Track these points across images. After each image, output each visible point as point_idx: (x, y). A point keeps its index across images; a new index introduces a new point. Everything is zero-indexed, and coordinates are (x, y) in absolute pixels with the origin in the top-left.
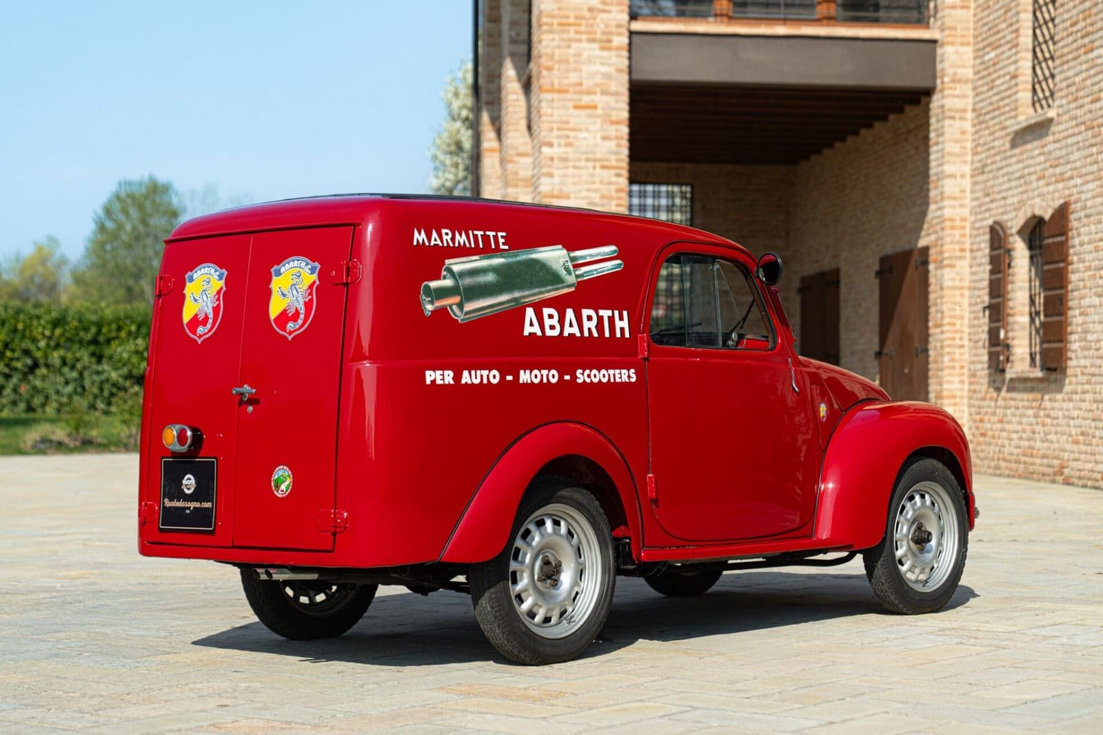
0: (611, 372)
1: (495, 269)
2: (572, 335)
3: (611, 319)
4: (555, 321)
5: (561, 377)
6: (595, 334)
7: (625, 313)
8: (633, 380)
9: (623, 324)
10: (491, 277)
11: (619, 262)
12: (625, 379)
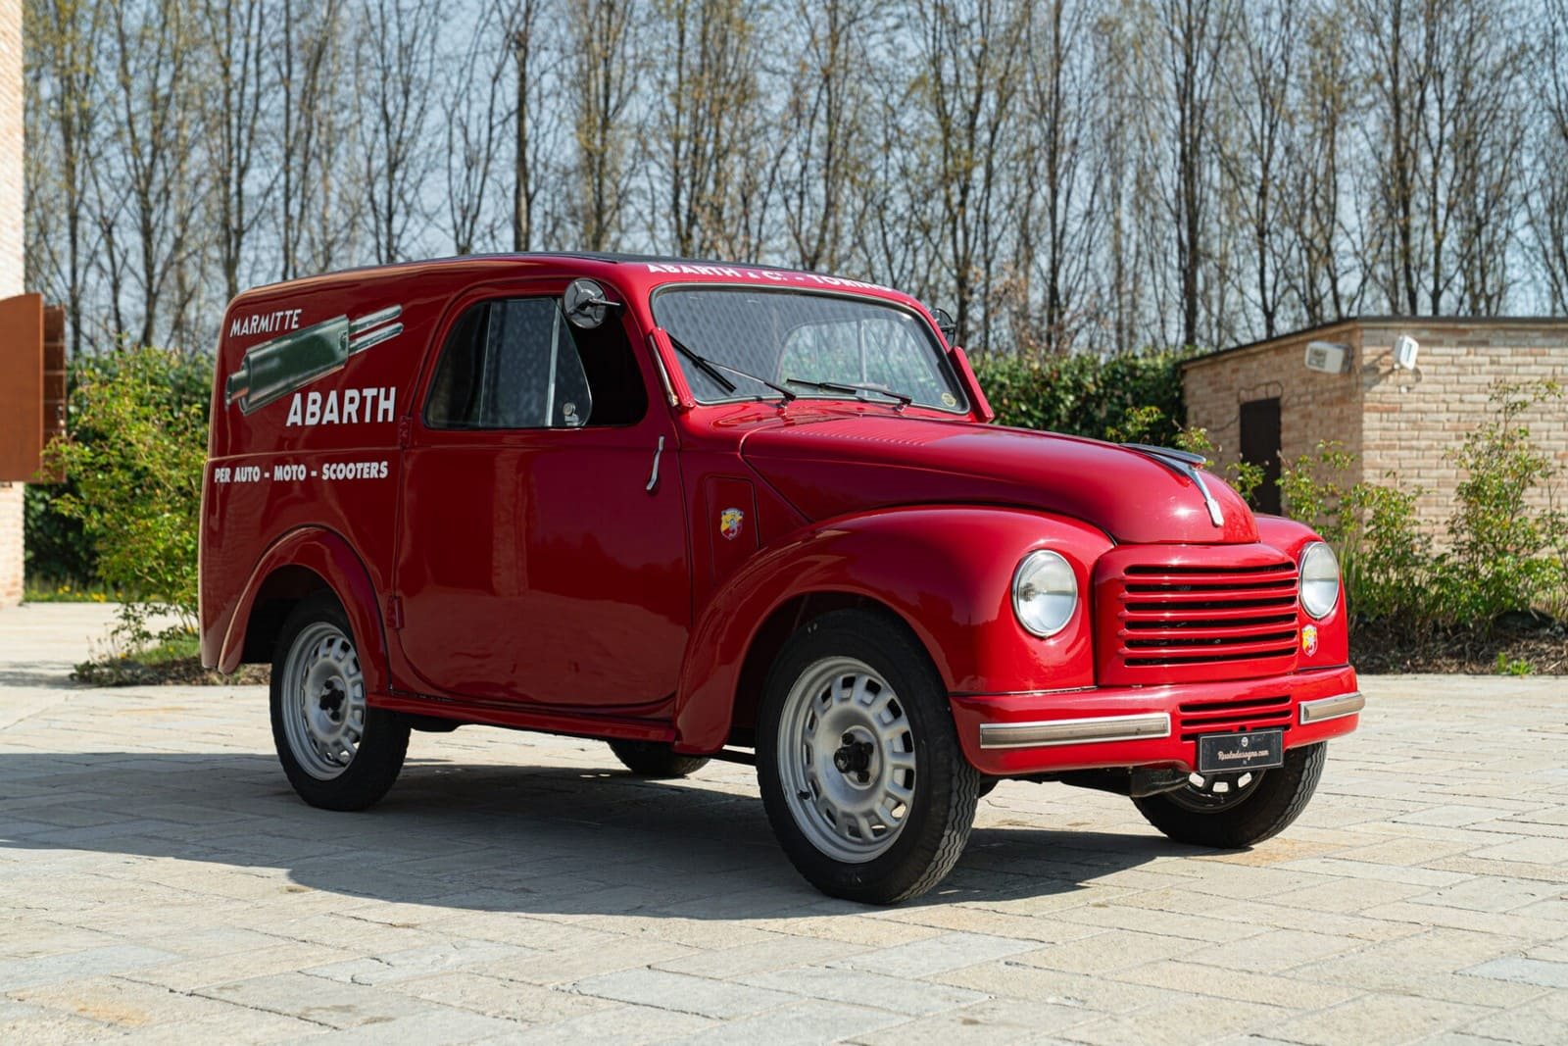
0: (359, 466)
1: (279, 353)
2: (330, 423)
3: (375, 400)
4: (316, 409)
5: (308, 474)
6: (355, 420)
7: (393, 390)
8: (383, 476)
9: (388, 405)
10: (275, 363)
11: (399, 325)
12: (374, 474)
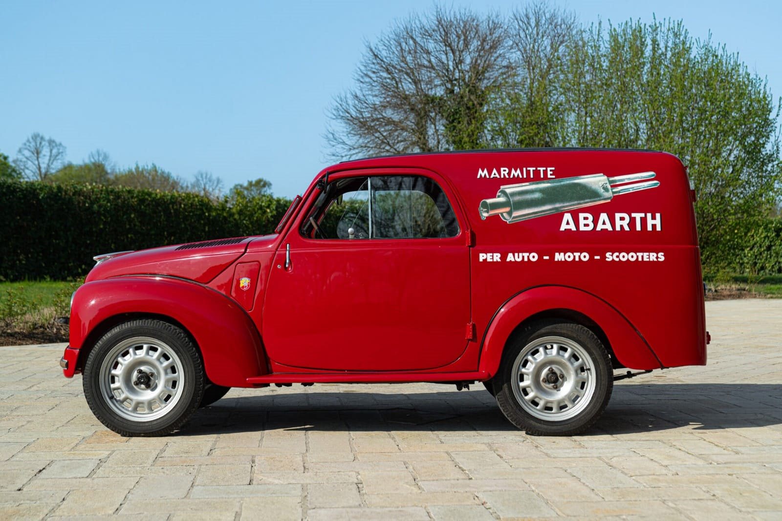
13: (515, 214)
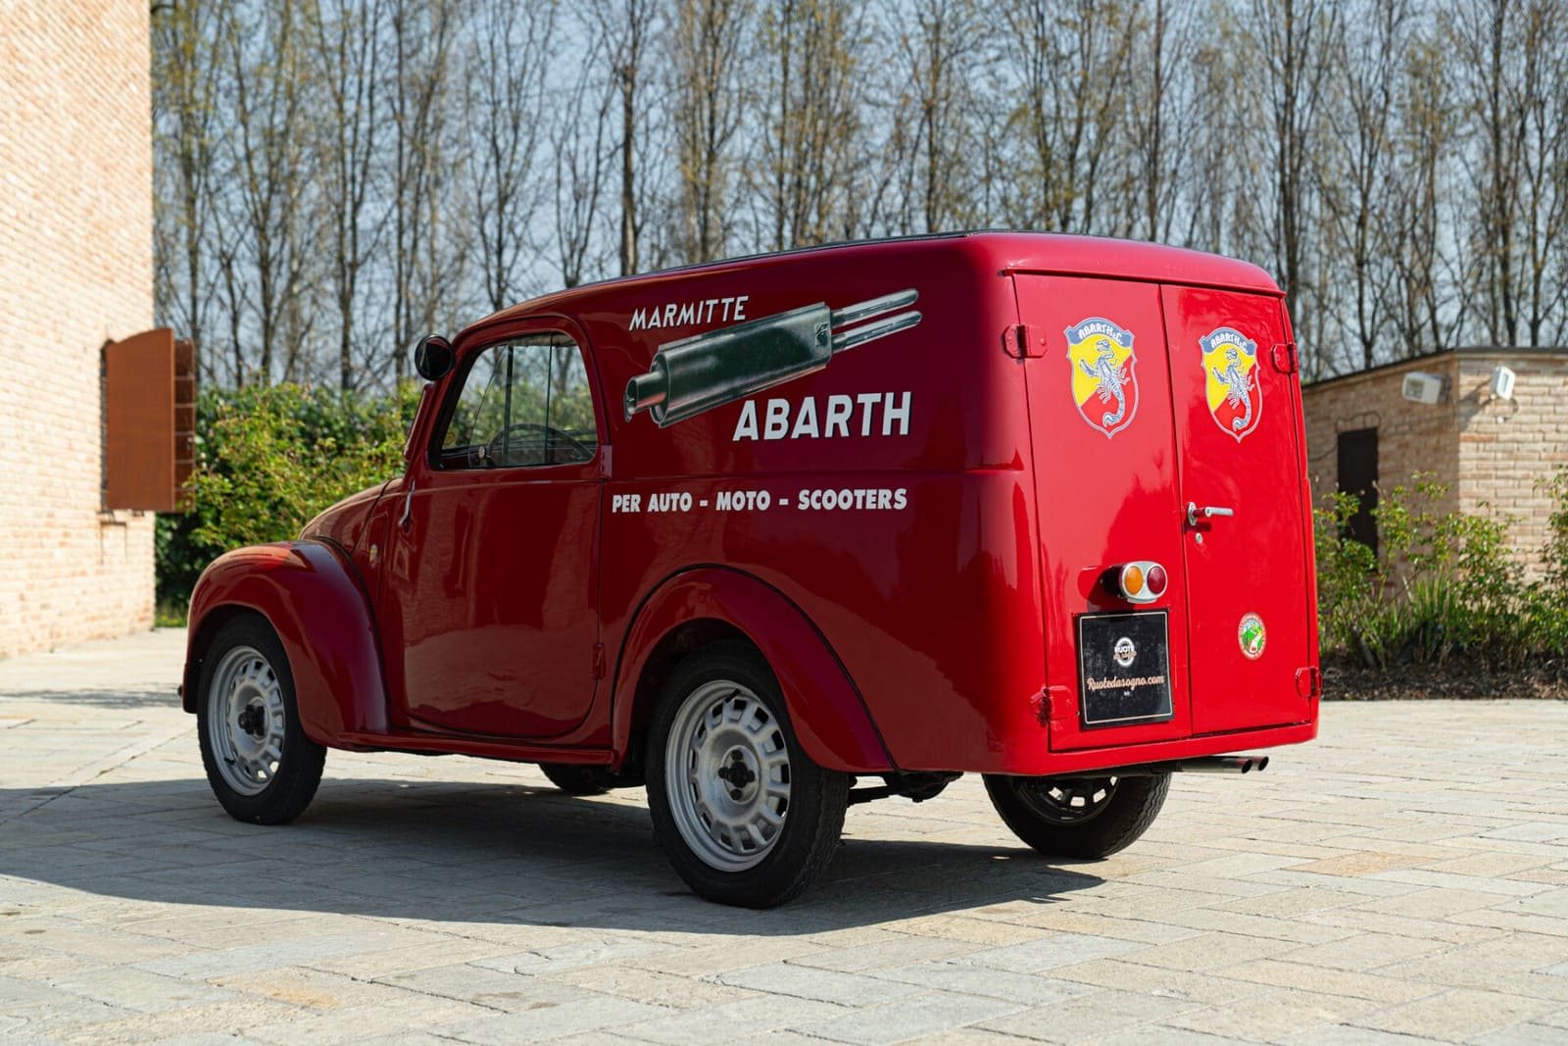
13: (672, 407)
